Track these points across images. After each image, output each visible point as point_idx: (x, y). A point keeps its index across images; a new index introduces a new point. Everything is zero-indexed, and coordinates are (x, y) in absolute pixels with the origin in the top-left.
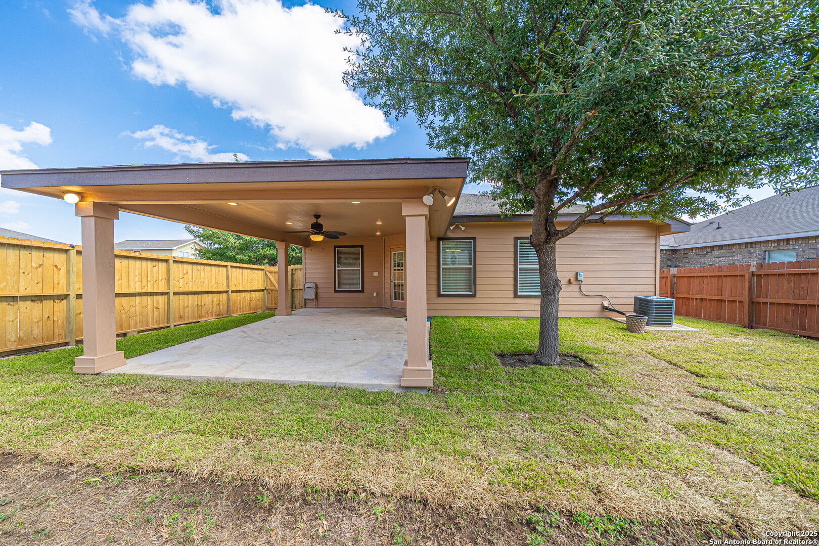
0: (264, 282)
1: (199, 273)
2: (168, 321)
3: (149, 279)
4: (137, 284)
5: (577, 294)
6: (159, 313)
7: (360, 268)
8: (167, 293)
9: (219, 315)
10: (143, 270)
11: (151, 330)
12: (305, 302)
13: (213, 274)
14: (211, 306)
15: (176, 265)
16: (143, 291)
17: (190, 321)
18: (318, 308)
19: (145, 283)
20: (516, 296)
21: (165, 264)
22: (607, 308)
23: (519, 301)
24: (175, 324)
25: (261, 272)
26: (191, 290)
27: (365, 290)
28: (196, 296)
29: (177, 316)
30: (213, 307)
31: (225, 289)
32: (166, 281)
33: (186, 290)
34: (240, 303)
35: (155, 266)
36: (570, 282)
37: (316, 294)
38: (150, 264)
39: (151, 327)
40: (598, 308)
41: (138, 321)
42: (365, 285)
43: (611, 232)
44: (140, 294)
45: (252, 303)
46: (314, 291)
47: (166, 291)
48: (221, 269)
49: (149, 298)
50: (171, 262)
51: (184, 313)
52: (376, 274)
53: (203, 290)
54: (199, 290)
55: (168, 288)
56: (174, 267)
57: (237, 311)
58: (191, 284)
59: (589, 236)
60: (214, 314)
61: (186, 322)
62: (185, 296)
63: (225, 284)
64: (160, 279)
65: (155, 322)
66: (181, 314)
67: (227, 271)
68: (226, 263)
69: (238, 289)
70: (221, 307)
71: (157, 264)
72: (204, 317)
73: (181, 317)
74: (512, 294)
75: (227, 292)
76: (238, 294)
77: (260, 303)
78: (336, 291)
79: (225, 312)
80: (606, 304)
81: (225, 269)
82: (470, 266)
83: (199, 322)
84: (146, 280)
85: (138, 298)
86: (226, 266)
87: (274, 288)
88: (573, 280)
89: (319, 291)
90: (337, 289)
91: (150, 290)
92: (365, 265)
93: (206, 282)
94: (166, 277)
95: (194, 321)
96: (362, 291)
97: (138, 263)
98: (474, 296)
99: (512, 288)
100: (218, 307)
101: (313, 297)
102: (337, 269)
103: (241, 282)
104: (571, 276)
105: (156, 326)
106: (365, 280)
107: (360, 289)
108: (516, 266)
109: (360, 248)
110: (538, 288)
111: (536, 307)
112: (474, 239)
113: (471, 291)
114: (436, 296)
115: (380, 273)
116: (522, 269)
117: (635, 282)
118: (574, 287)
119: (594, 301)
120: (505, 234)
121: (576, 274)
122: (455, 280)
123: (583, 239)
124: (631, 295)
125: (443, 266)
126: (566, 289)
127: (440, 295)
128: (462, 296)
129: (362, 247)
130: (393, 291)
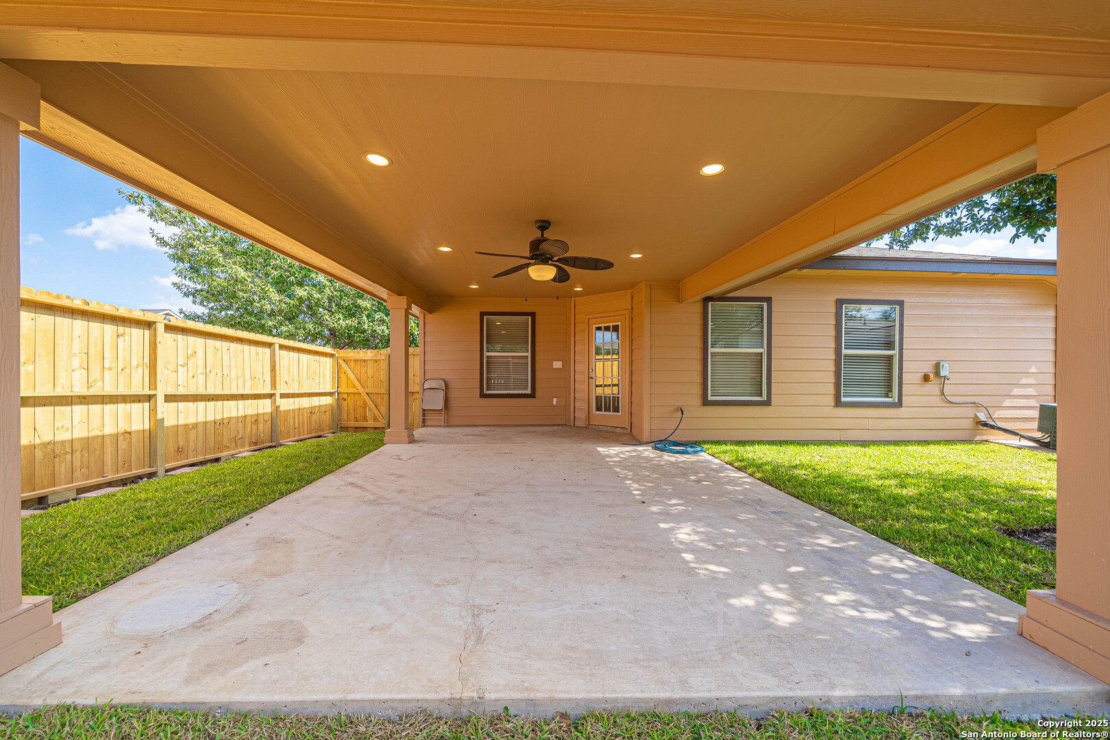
0: (333, 378)
1: (219, 356)
2: (152, 460)
3: (107, 365)
4: (76, 375)
5: (937, 400)
6: (130, 444)
7: (529, 354)
8: (150, 398)
9: (256, 444)
10: (92, 341)
11: (110, 484)
12: (424, 415)
13: (247, 359)
14: (241, 425)
15: (170, 336)
16: (92, 392)
17: (201, 458)
18: (449, 426)
19: (95, 372)
20: (838, 403)
21: (147, 332)
22: (985, 425)
23: (842, 412)
24: (168, 466)
25: (329, 360)
26: (201, 391)
27: (538, 394)
28: (212, 403)
29: (172, 447)
30: (245, 427)
31: (268, 390)
32: (147, 371)
33: (192, 391)
34: (294, 418)
35: (123, 335)
36: (926, 378)
38: (109, 329)
39: (111, 477)
40: (968, 423)
41: (77, 464)
42: (538, 385)
43: (988, 296)
44: (84, 400)
45: (315, 417)
46: (441, 394)
47: (147, 392)
48: (260, 350)
49: (108, 407)
50: (160, 328)
51: (188, 440)
52: (558, 365)
53: (227, 392)
54: (219, 392)
55: (153, 384)
56: (164, 338)
57: (288, 433)
58: (201, 378)
59: (955, 300)
60: (247, 441)
61: (191, 460)
62: (190, 404)
63: (268, 380)
64: (134, 364)
65: (120, 464)
66: (181, 444)
67: (273, 355)
68: (270, 339)
69: (292, 392)
70: (261, 427)
71: (127, 330)
72: (228, 448)
73: (179, 450)
74: (831, 400)
75: (271, 396)
76: (291, 400)
77: (327, 418)
78: (483, 396)
79: (268, 437)
80: (982, 417)
81: (268, 351)
82: (761, 350)
83: (217, 460)
84: (99, 367)
85: (78, 409)
86: (270, 345)
87: (354, 390)
88: (932, 376)
89: (452, 395)
90: (485, 392)
91: (109, 390)
92: (538, 348)
93: (233, 376)
94: (147, 360)
95: (209, 457)
96: (532, 395)
97: (79, 324)
98: (768, 403)
99: (831, 389)
100: (254, 427)
101: (440, 406)
102: (486, 354)
103: (296, 377)
104: (928, 368)
105: (123, 475)
106: (538, 376)
107: (529, 391)
108: (838, 350)
109: (530, 318)
110: (883, 390)
111: (871, 424)
112: (768, 300)
113: (760, 396)
114: (698, 404)
115: (566, 363)
116: (852, 356)
117: (1025, 379)
118: (930, 388)
119: (964, 411)
120: (820, 293)
121: (937, 366)
122: (732, 374)
123: (947, 307)
124: (1018, 402)
125: (711, 349)
126: (916, 390)
127: (706, 402)
128: (746, 404)
129: (533, 315)
130: (594, 395)
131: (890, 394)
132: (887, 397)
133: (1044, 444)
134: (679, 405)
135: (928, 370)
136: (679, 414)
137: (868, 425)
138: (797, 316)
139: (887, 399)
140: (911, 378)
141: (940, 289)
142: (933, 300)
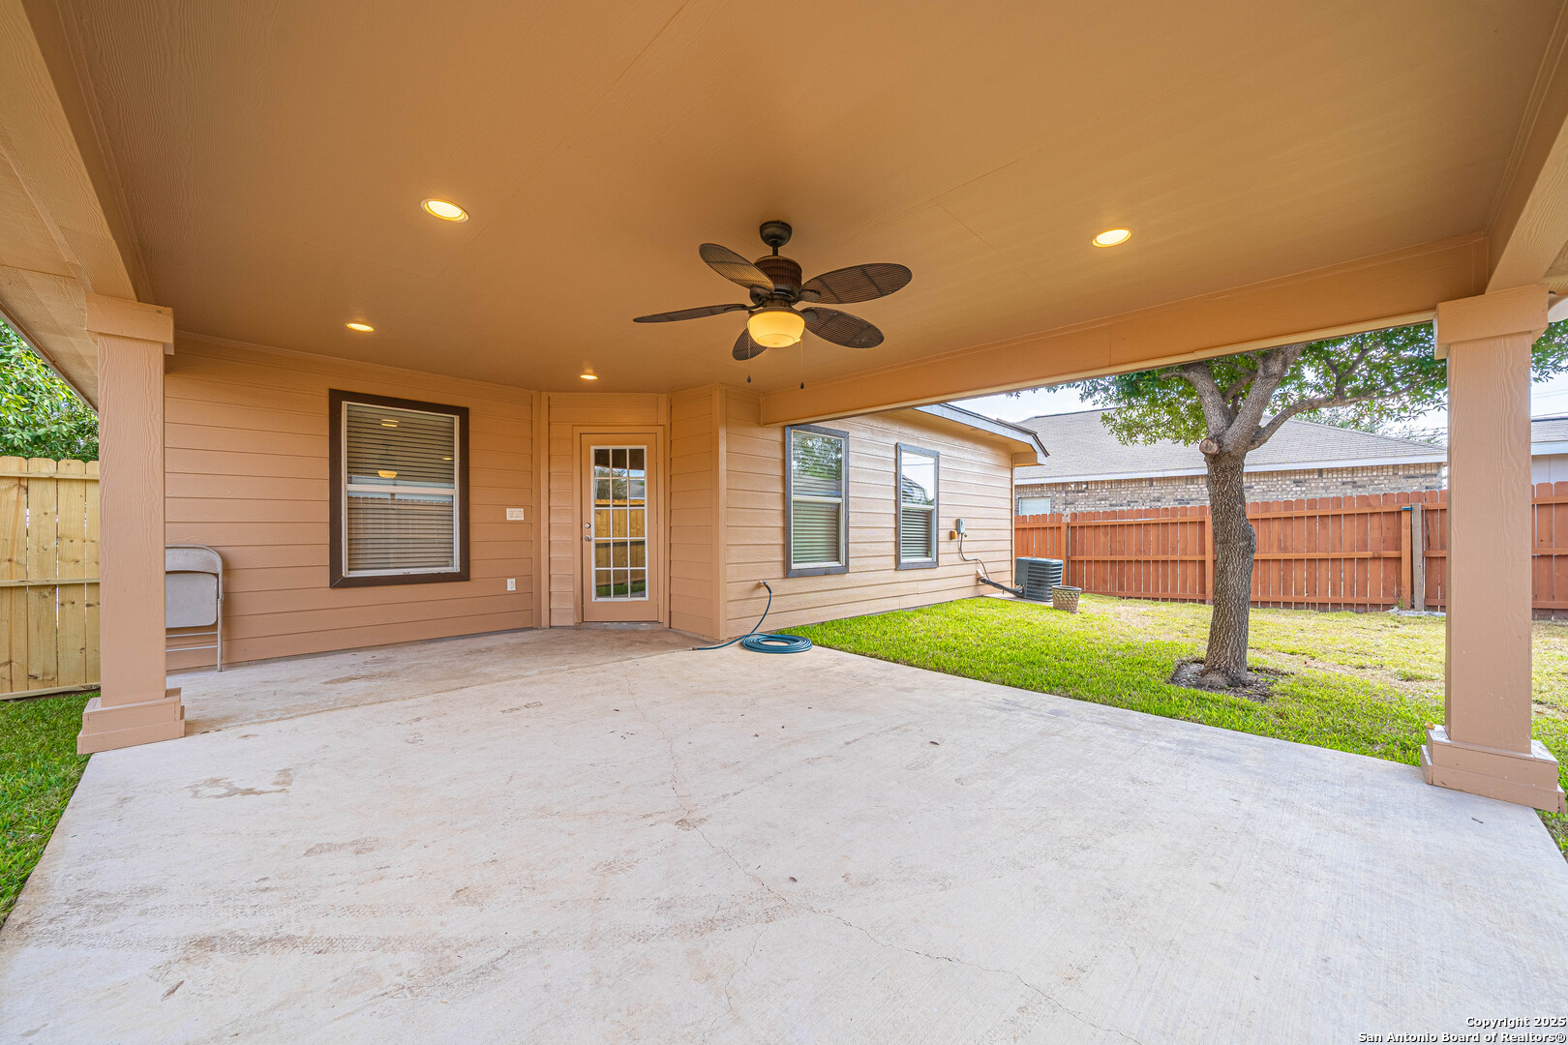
5: (957, 558)
7: (455, 492)
20: (899, 566)
22: (984, 581)
23: (903, 575)
27: (474, 573)
37: (227, 603)
40: (971, 581)
42: (474, 555)
46: (210, 588)
52: (515, 514)
74: (891, 562)
78: (338, 581)
80: (982, 573)
82: (838, 500)
88: (955, 533)
92: (474, 481)
96: (464, 575)
98: (845, 570)
99: (891, 548)
101: (211, 615)
102: (348, 488)
106: (474, 536)
107: (456, 568)
108: (897, 503)
109: (457, 419)
110: (921, 549)
111: (922, 587)
112: (845, 435)
113: (838, 560)
114: (781, 576)
115: (532, 511)
116: (907, 512)
117: (998, 535)
118: (954, 546)
119: (971, 569)
120: (885, 434)
121: (958, 523)
122: (811, 532)
123: (961, 461)
124: (998, 556)
125: (794, 498)
126: (945, 548)
127: (788, 573)
128: (827, 572)
129: (463, 413)
130: (594, 569)
131: (930, 555)
132: (927, 556)
133: (1019, 595)
134: (760, 577)
135: (953, 527)
136: (764, 592)
137: (918, 588)
138: (868, 460)
139: (929, 559)
140: (943, 535)
141: (957, 443)
142: (955, 454)
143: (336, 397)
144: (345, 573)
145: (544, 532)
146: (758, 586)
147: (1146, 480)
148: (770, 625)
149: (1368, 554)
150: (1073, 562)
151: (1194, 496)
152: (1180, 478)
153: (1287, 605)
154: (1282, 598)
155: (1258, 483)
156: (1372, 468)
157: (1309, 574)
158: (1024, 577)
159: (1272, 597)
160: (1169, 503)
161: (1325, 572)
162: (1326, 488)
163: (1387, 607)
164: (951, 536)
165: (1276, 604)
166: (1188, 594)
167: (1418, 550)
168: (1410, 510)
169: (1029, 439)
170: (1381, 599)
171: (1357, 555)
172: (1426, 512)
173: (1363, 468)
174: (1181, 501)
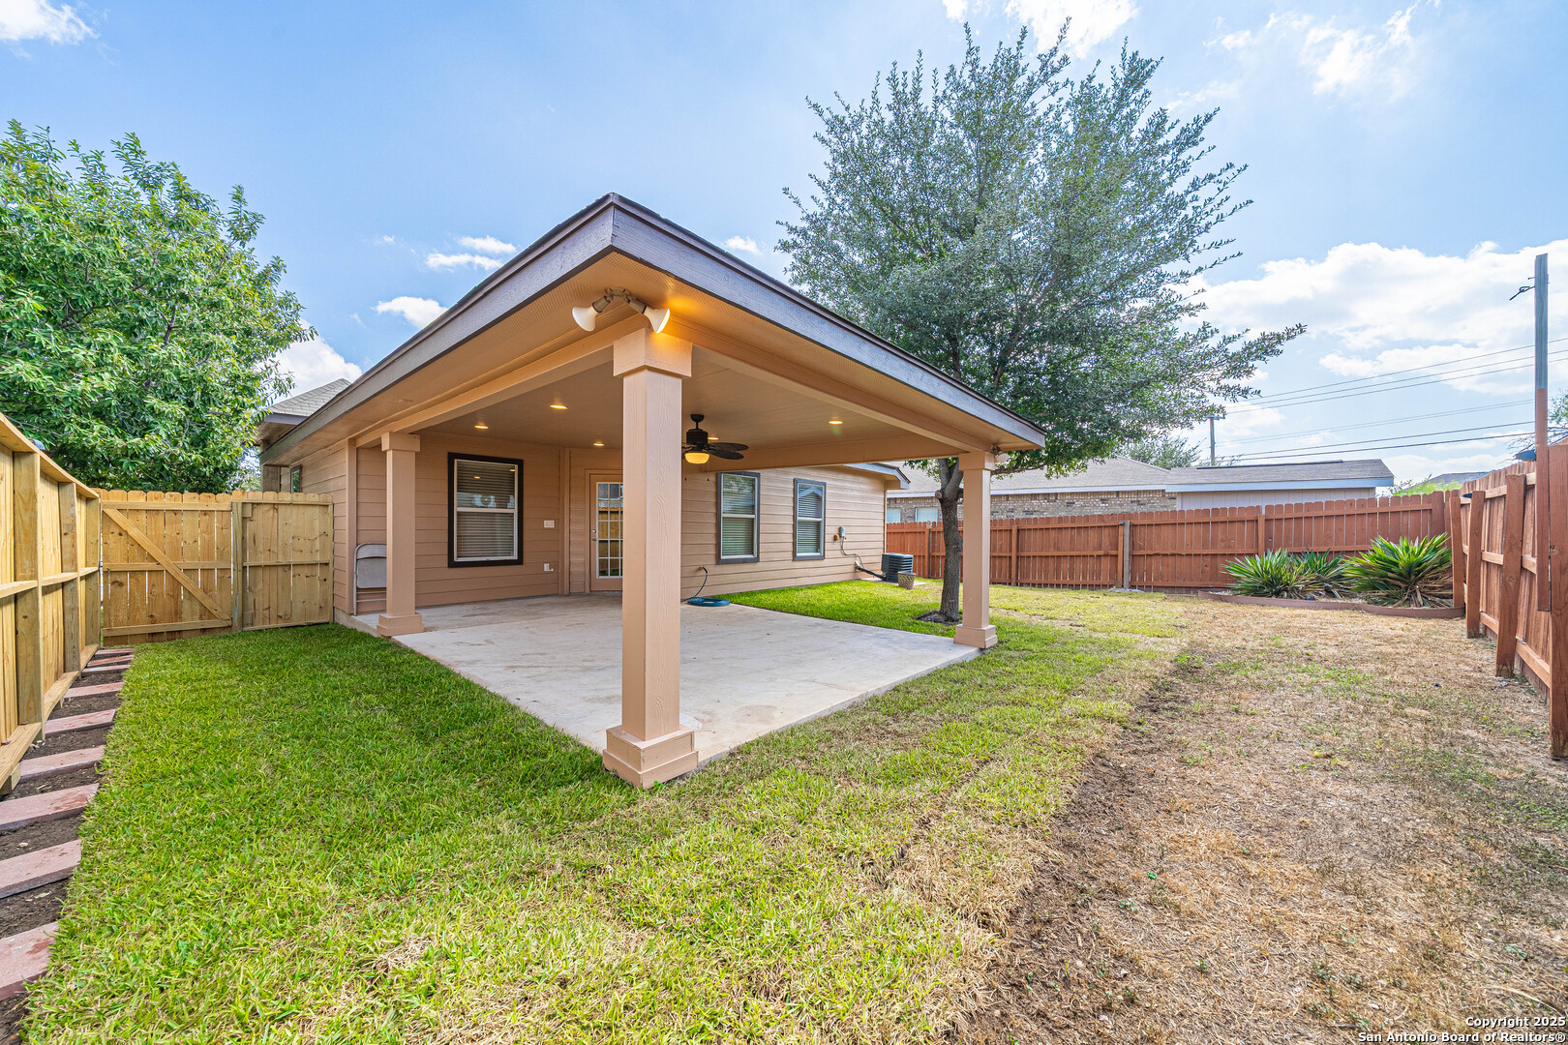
5: (839, 554)
7: (515, 511)
12: (359, 597)
20: (795, 558)
22: (860, 569)
23: (798, 564)
27: (525, 560)
40: (851, 569)
42: (526, 549)
52: (549, 524)
74: (790, 555)
78: (452, 564)
80: (859, 563)
82: (752, 516)
88: (838, 536)
92: (526, 503)
96: (520, 562)
98: (757, 560)
99: (790, 547)
102: (457, 509)
106: (526, 537)
107: (515, 557)
108: (794, 517)
109: (516, 466)
110: (812, 548)
111: (812, 572)
112: (758, 475)
113: (753, 554)
114: (714, 563)
115: (559, 522)
116: (801, 522)
117: (873, 538)
118: (837, 545)
119: (851, 561)
120: (786, 473)
121: (840, 529)
122: (733, 538)
123: (844, 489)
124: (873, 552)
125: (723, 515)
126: (831, 548)
127: (719, 561)
128: (744, 561)
129: (520, 463)
130: (598, 558)
131: (819, 551)
132: (816, 552)
133: (884, 579)
134: (701, 564)
135: (836, 532)
136: (703, 572)
137: (809, 572)
138: (773, 490)
139: (818, 554)
140: (829, 538)
141: (841, 476)
142: (839, 484)
143: (452, 457)
144: (456, 559)
145: (566, 535)
146: (700, 569)
147: (1004, 495)
148: (706, 593)
149: (1102, 553)
150: (933, 557)
151: (1036, 509)
152: (1027, 495)
153: (1058, 586)
154: (1055, 581)
155: (1078, 501)
156: (1149, 492)
157: (1070, 565)
158: (887, 566)
159: (1050, 581)
160: (1019, 515)
161: (1079, 565)
162: (1121, 505)
163: (1111, 586)
164: (835, 538)
165: (1052, 585)
166: (1003, 580)
167: (1127, 550)
168: (1123, 525)
169: (895, 473)
170: (1108, 581)
171: (1095, 553)
172: (1132, 526)
173: (1145, 491)
174: (1027, 512)
